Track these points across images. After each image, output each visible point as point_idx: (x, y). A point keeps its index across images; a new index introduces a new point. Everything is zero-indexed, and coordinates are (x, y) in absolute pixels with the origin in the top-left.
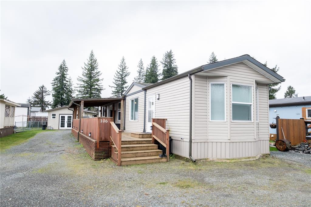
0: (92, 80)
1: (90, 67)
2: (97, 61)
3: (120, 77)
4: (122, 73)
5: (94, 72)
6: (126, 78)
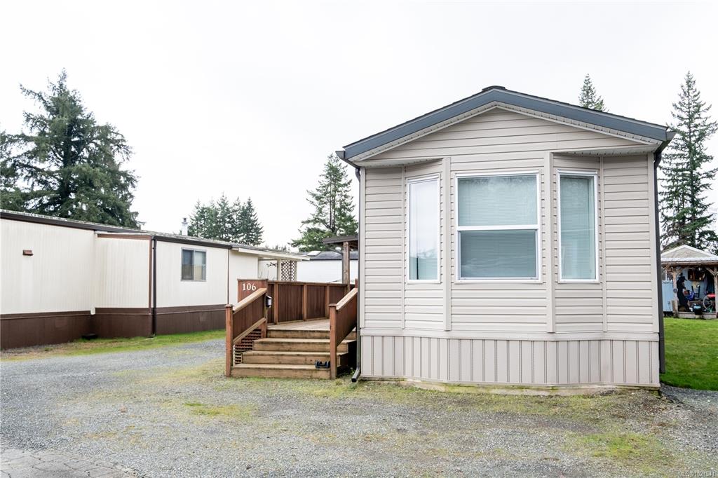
3: (682, 143)
4: (689, 127)
6: (706, 143)
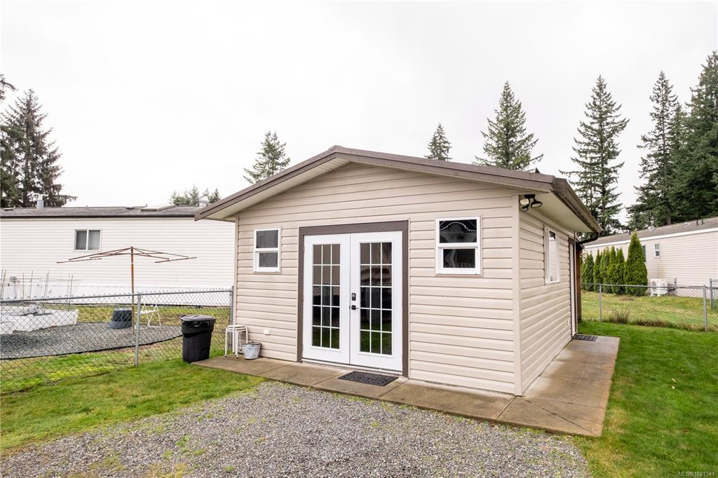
0: (511, 163)
1: (505, 129)
2: (521, 110)
5: (514, 141)
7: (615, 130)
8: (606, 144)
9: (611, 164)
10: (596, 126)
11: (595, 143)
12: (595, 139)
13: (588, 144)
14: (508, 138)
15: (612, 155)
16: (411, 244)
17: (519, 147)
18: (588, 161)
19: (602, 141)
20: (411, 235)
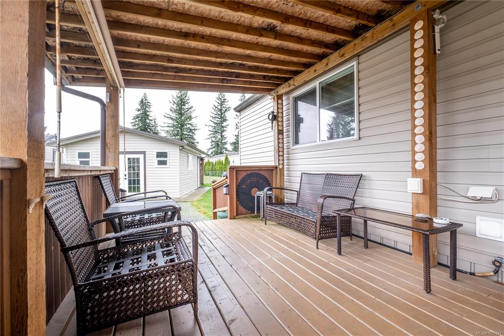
0: (183, 118)
1: (180, 102)
5: (185, 108)
6: (226, 114)
7: (226, 111)
8: (223, 116)
9: (225, 124)
10: (219, 107)
11: (219, 114)
12: (219, 113)
13: (216, 115)
14: (181, 106)
15: (225, 120)
16: (147, 159)
17: (187, 111)
18: (216, 122)
19: (221, 114)
20: (147, 156)
